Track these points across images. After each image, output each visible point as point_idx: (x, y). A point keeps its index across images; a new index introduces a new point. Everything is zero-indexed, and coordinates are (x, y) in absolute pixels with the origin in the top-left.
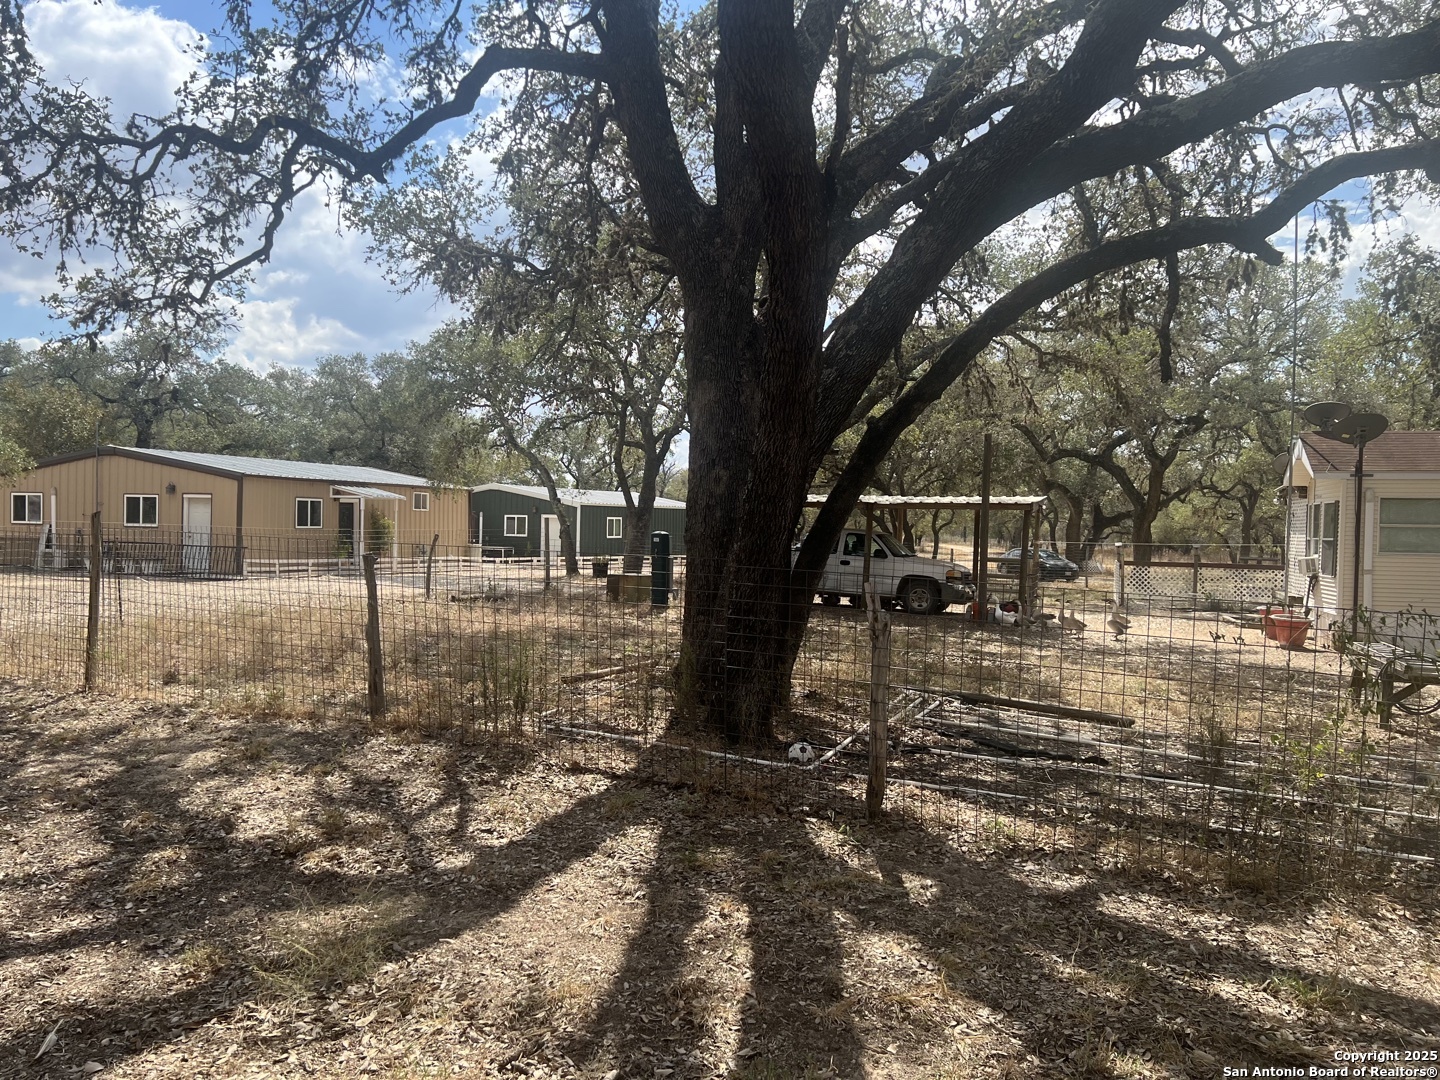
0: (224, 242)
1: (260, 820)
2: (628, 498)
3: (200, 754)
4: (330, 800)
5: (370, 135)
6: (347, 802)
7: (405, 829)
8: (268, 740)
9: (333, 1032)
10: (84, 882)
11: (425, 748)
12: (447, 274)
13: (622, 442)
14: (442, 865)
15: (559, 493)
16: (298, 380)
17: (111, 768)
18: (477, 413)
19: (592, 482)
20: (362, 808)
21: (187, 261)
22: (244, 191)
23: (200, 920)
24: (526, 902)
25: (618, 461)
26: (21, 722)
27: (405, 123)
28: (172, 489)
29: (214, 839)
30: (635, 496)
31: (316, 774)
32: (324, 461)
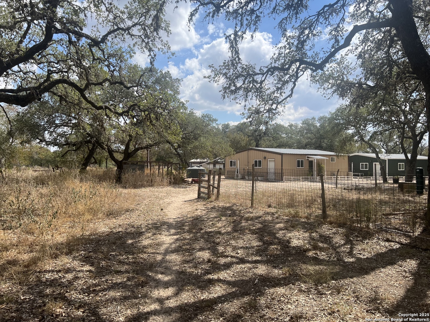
0: (281, 94)
1: (296, 242)
2: (406, 156)
3: (280, 224)
4: (313, 239)
5: (319, 58)
6: (318, 241)
7: (335, 250)
8: (296, 223)
9: (320, 294)
10: (258, 250)
11: (340, 229)
12: (341, 92)
13: (404, 137)
14: (346, 260)
15: (380, 155)
16: (296, 127)
17: (260, 225)
18: (351, 131)
19: (392, 151)
20: (323, 243)
21: (272, 100)
22: (286, 80)
23: (285, 263)
24: (373, 274)
25: (402, 143)
26: (239, 213)
27: (329, 53)
28: (265, 158)
29: (286, 245)
30: (409, 156)
31: (309, 233)
32: (304, 149)
